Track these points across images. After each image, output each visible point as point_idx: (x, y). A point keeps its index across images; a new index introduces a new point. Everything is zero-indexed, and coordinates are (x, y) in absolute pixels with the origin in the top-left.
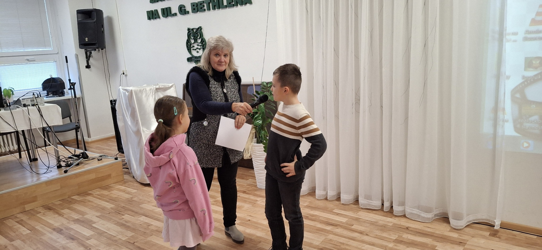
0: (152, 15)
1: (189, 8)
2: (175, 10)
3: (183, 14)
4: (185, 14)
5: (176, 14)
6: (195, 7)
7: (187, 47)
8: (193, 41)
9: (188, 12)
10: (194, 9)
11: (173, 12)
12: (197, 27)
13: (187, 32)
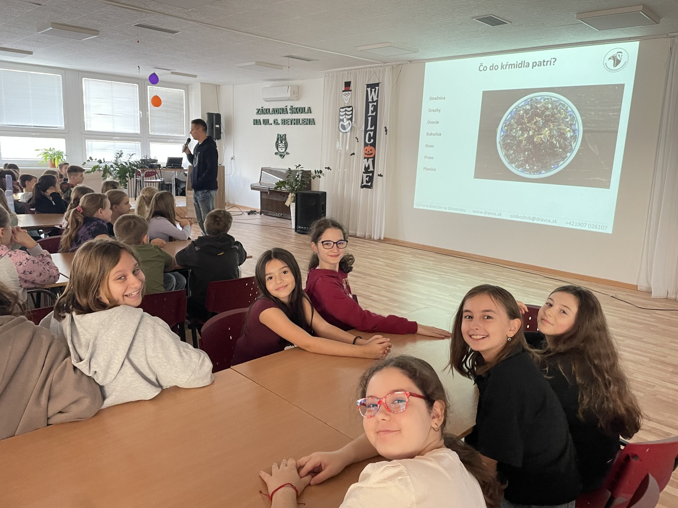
0: (256, 122)
1: (280, 122)
2: (271, 121)
3: (276, 125)
5: (271, 124)
6: (283, 122)
7: (276, 145)
8: (280, 142)
9: (279, 124)
11: (270, 123)
12: (283, 134)
13: (277, 136)
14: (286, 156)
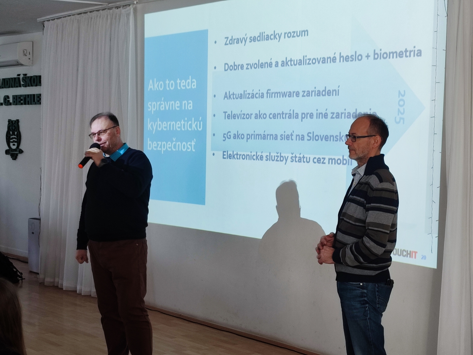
1: (11, 100)
2: (1, 100)
3: (6, 105)
4: (8, 105)
5: (2, 104)
6: (15, 100)
7: (7, 139)
8: (11, 133)
9: (10, 104)
10: (14, 102)
12: (16, 120)
13: (7, 123)
14: (20, 156)
